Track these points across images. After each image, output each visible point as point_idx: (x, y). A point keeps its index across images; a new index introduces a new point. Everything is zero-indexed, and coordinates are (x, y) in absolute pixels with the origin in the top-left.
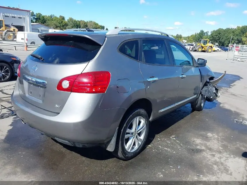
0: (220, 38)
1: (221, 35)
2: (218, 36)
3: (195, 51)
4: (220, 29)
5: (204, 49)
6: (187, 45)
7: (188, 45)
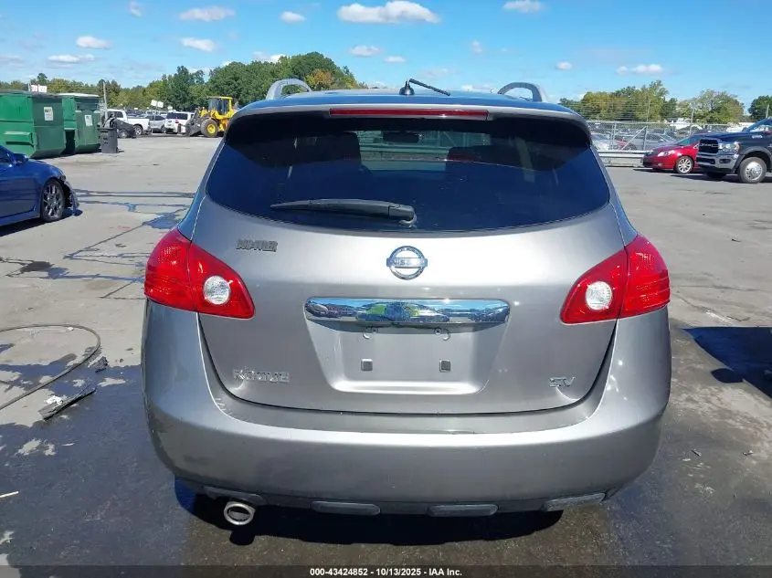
0: (240, 90)
1: (239, 81)
2: (232, 86)
3: (198, 134)
4: (234, 63)
5: (221, 125)
6: (164, 116)
7: (168, 117)
